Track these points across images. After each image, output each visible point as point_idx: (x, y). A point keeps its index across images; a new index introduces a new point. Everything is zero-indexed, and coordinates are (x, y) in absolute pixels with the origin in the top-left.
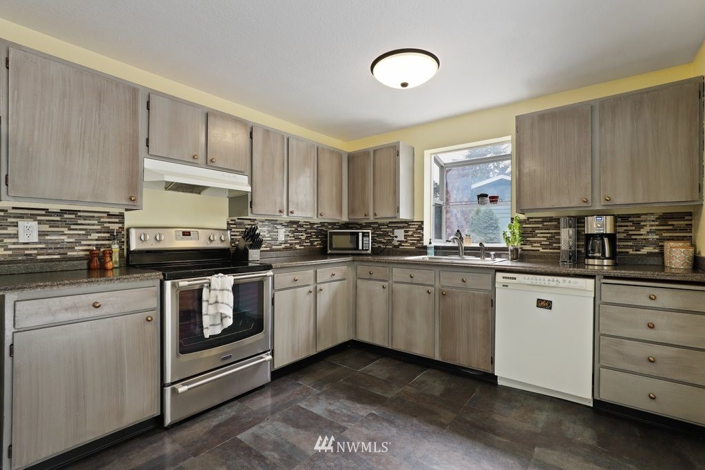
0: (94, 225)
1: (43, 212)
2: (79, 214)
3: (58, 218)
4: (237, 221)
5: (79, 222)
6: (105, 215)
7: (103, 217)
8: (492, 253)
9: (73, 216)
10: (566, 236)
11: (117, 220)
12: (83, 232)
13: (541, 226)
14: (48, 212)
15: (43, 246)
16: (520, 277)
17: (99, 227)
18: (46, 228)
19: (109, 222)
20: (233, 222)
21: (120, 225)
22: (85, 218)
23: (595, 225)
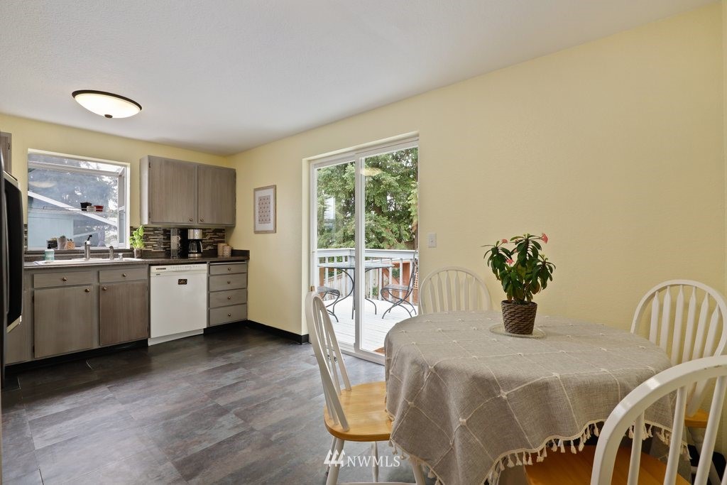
8: (120, 254)
10: (175, 241)
13: (152, 233)
16: (168, 268)
23: (195, 235)
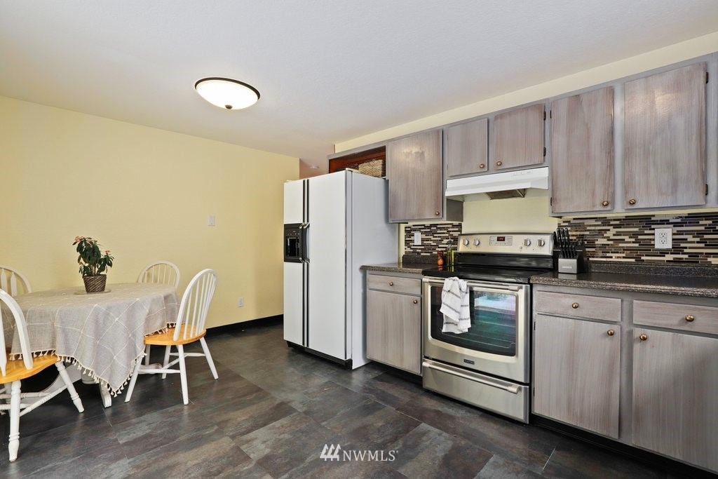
0: (444, 233)
1: (423, 227)
2: (438, 226)
3: (429, 230)
4: (572, 222)
5: (438, 232)
6: (451, 226)
7: (449, 228)
9: (435, 228)
11: (457, 229)
12: (440, 239)
14: (426, 227)
15: (423, 247)
17: (447, 235)
18: (424, 236)
19: (453, 231)
20: (567, 224)
21: (459, 233)
22: (441, 229)
